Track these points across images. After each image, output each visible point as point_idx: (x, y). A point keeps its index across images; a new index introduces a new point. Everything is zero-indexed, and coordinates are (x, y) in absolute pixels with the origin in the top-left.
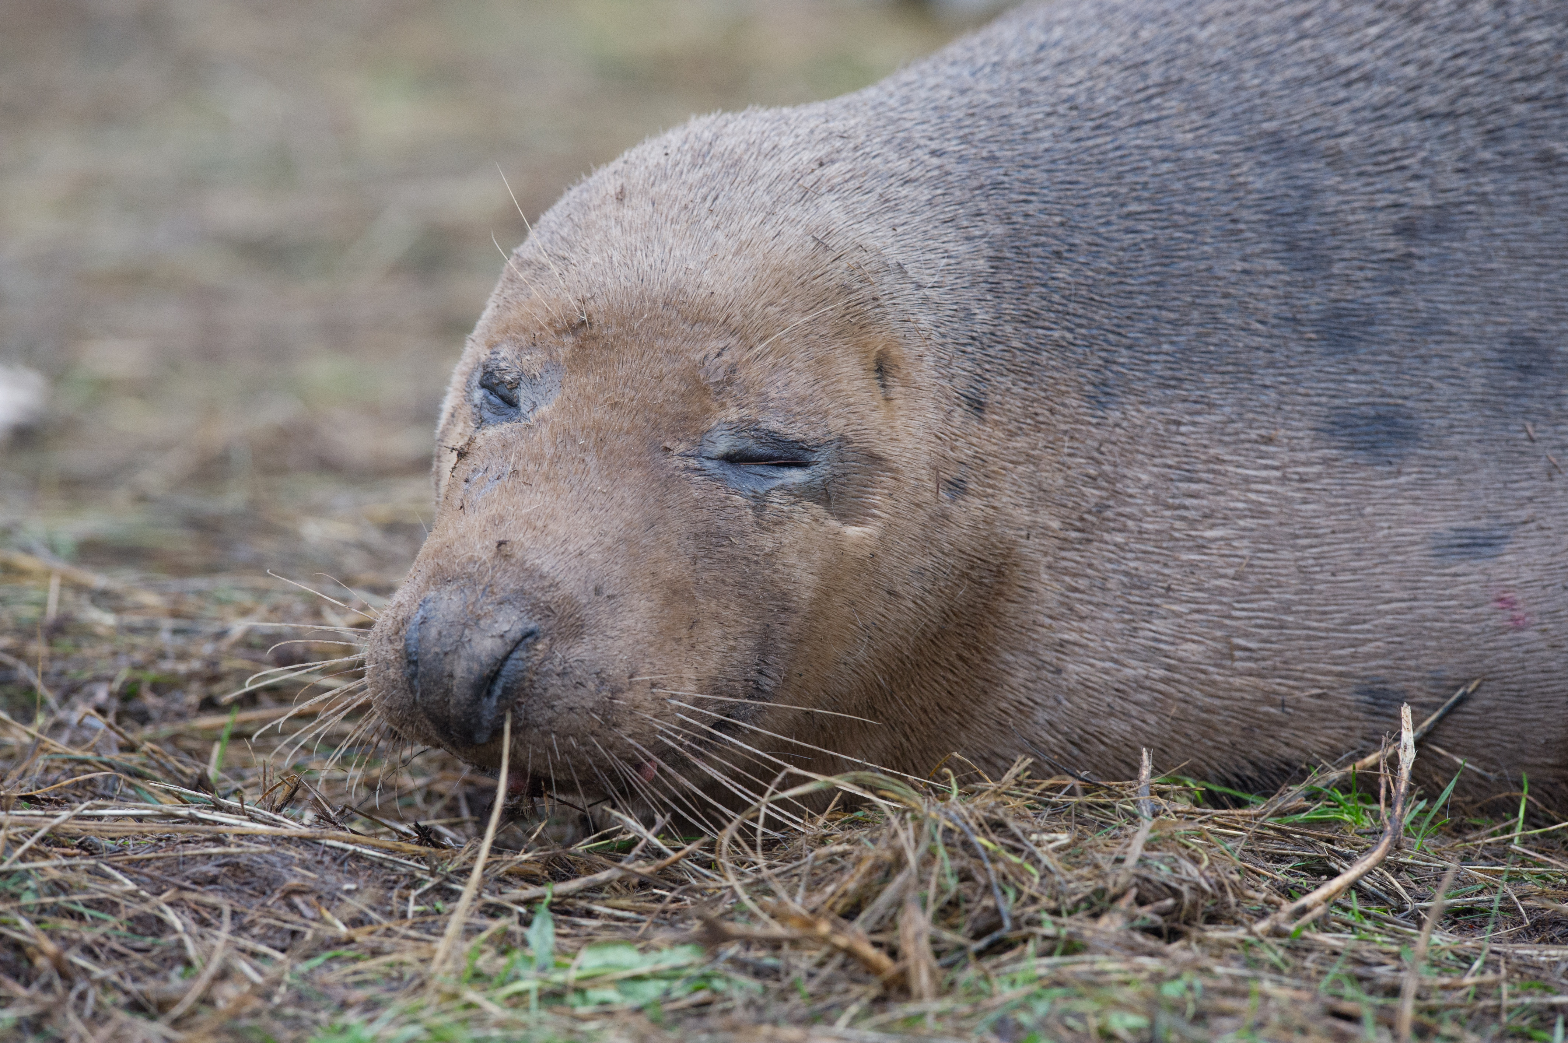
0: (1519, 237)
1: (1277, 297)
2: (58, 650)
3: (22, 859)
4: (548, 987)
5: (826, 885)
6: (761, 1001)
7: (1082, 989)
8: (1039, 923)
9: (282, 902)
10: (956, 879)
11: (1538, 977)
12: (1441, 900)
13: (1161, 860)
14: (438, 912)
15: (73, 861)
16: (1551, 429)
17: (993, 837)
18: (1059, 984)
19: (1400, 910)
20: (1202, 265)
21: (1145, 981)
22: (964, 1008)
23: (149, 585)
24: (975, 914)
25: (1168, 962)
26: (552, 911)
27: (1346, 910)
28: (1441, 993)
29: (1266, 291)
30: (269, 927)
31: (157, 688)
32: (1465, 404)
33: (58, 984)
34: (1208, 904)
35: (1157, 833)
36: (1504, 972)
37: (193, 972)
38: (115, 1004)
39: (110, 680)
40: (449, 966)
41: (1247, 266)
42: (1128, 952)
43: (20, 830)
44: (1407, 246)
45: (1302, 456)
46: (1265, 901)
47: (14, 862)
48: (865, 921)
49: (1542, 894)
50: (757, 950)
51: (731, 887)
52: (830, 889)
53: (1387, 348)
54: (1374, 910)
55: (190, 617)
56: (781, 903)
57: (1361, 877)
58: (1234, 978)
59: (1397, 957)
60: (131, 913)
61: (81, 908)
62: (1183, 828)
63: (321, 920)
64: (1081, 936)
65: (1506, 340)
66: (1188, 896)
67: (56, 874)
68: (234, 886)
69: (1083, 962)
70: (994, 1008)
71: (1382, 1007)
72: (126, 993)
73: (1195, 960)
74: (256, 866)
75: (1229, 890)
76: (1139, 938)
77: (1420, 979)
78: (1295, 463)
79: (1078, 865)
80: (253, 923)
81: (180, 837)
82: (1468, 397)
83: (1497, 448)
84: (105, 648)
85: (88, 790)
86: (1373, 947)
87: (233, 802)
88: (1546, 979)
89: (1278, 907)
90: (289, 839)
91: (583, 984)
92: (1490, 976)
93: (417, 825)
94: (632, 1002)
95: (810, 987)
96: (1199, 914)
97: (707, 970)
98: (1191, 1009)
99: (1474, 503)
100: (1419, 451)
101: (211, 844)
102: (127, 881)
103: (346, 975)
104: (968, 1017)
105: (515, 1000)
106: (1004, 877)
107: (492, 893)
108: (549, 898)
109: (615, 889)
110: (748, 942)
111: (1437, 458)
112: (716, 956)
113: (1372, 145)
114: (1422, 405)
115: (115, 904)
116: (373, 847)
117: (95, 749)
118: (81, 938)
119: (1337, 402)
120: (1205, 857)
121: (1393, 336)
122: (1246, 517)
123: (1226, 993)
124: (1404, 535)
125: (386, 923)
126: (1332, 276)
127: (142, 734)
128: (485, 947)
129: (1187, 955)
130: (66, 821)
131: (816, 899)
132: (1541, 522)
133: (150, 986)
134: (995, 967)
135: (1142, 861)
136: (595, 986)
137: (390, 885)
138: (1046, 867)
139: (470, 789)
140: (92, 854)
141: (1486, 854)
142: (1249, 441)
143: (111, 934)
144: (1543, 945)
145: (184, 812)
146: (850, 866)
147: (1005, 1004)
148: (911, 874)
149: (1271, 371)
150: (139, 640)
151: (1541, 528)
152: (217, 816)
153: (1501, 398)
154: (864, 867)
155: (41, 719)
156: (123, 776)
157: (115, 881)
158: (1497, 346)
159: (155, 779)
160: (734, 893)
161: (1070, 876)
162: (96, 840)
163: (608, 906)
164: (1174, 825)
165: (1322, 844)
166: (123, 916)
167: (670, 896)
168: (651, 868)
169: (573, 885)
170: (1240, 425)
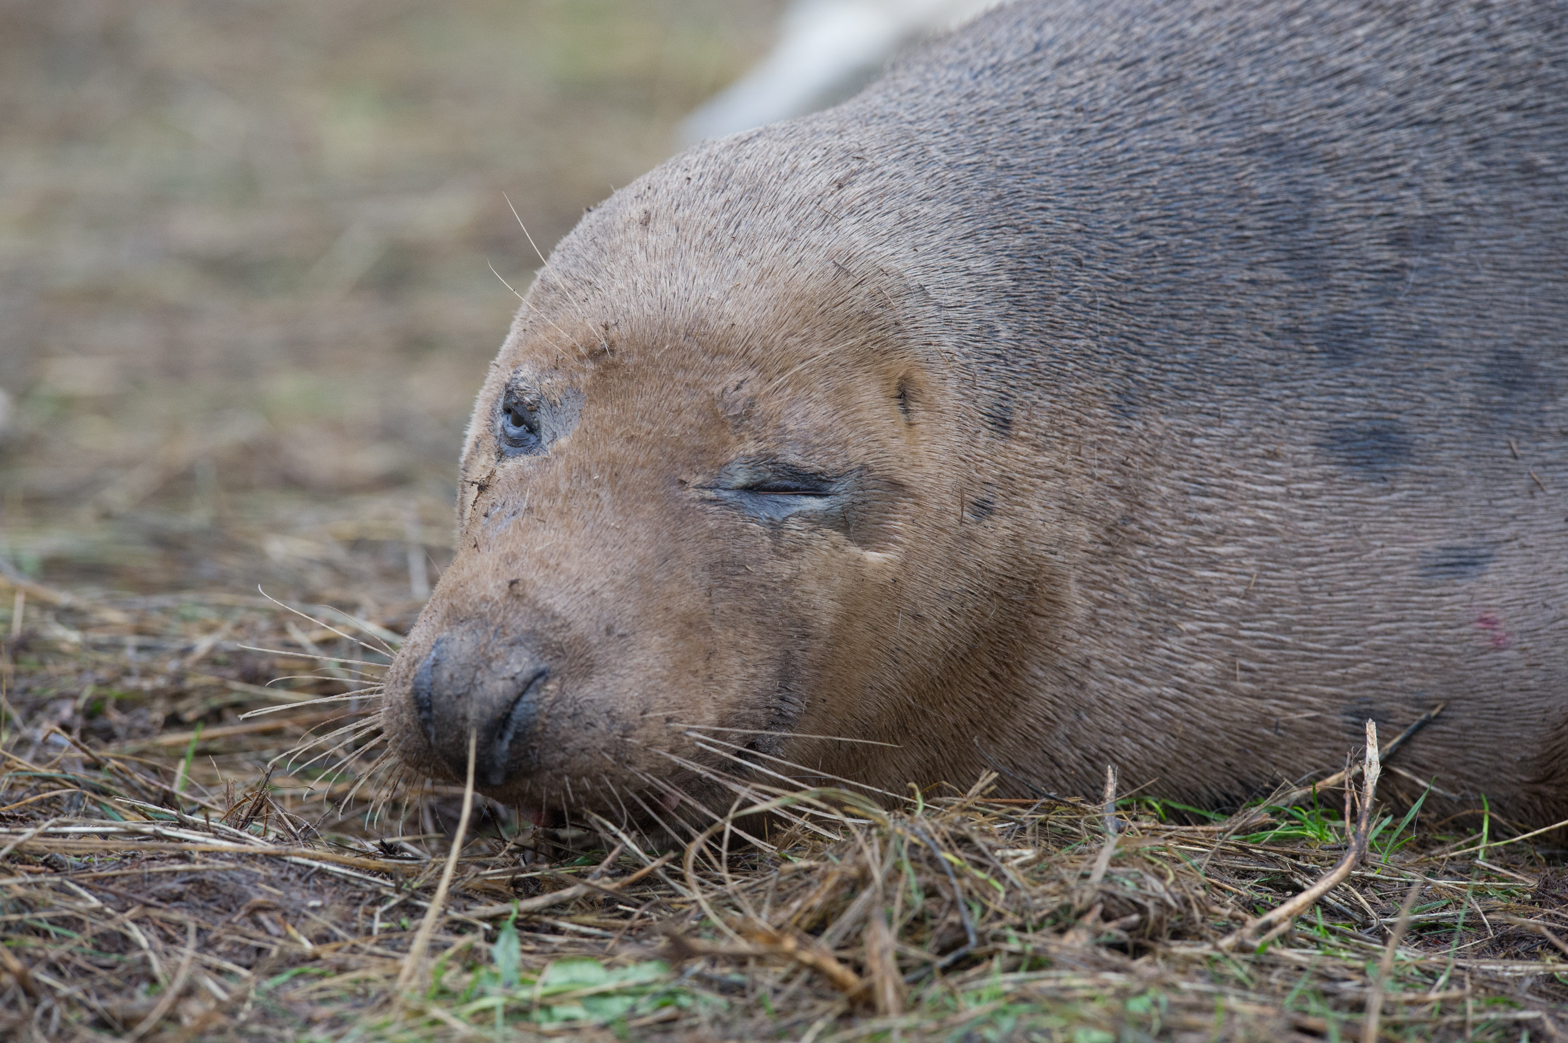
0: (1504, 250)
1: (1281, 307)
2: (23, 668)
4: (514, 1004)
5: (792, 901)
6: (727, 1018)
7: (1047, 1005)
8: (1005, 939)
9: (247, 920)
10: (922, 894)
11: (1503, 993)
12: (1406, 916)
13: (1127, 876)
14: (404, 929)
15: (38, 879)
16: (1533, 445)
17: (959, 852)
18: (1024, 999)
19: (1365, 926)
20: (1212, 274)
21: (1111, 996)
22: (930, 1024)
23: (113, 602)
24: (940, 930)
25: (1134, 978)
26: (518, 927)
27: (1311, 925)
28: (1406, 1009)
29: (1273, 301)
30: (234, 944)
31: (121, 705)
32: (1455, 419)
33: (23, 1001)
34: (1173, 920)
35: (1122, 849)
36: (1469, 987)
37: (158, 989)
38: (80, 1022)
39: (75, 697)
40: (415, 982)
41: (1254, 275)
42: (1093, 968)
44: (1401, 256)
45: (1304, 472)
46: (1231, 917)
48: (830, 938)
49: (1506, 910)
50: (723, 966)
51: (695, 901)
52: (796, 905)
53: (1382, 361)
54: (1339, 926)
55: (155, 635)
56: (746, 919)
57: (1326, 892)
58: (1199, 994)
59: (1362, 972)
60: (96, 930)
61: (46, 926)
62: (1147, 845)
63: (287, 937)
64: (1046, 952)
65: (1492, 354)
66: (1153, 913)
67: (21, 891)
68: (200, 903)
69: (1048, 978)
70: (960, 1024)
71: (1347, 1023)
72: (91, 1010)
73: (1161, 975)
74: (221, 883)
75: (1194, 906)
76: (1104, 954)
77: (1386, 995)
78: (1299, 479)
79: (1044, 881)
80: (218, 940)
81: (145, 854)
82: (1457, 412)
83: (1483, 465)
84: (70, 666)
85: (51, 807)
86: (1338, 962)
87: (199, 819)
88: (1511, 995)
89: (1243, 923)
90: (254, 856)
91: (549, 1001)
92: (1455, 992)
93: (383, 844)
94: (597, 1019)
95: (776, 1003)
96: (1164, 930)
97: (673, 986)
98: (1156, 1025)
99: (1462, 520)
100: (1411, 467)
101: (177, 861)
102: (92, 898)
103: (311, 992)
104: (934, 1033)
105: (480, 1017)
106: (970, 893)
107: (458, 910)
108: (515, 914)
109: (580, 906)
110: (714, 958)
111: (1427, 475)
112: (681, 972)
113: (1367, 151)
114: (1414, 420)
115: (81, 922)
116: (338, 864)
117: (59, 766)
118: (46, 956)
119: (1337, 416)
120: (1171, 872)
121: (1388, 348)
122: (1254, 534)
123: (1192, 1009)
124: (1395, 554)
125: (351, 940)
126: (1331, 287)
127: (108, 752)
128: (451, 963)
129: (1152, 971)
130: (31, 839)
131: (782, 915)
132: (1523, 540)
133: (115, 1003)
134: (961, 983)
135: (1107, 876)
136: (561, 1003)
137: (356, 902)
138: (1012, 883)
139: (433, 800)
140: (57, 871)
141: (1451, 869)
142: (1257, 456)
143: (77, 951)
144: (1508, 961)
145: (149, 829)
146: (815, 881)
147: (971, 1020)
148: (876, 891)
149: (1276, 384)
150: (104, 657)
151: (1524, 547)
152: (182, 833)
153: (1486, 413)
154: (830, 883)
155: (5, 737)
156: (89, 794)
157: (80, 898)
158: (1484, 360)
159: (119, 795)
160: (700, 909)
161: (1035, 891)
162: (61, 857)
163: (573, 923)
164: (1140, 840)
165: (1286, 859)
166: (88, 933)
167: (637, 912)
168: (616, 884)
169: (538, 901)
170: (1249, 439)
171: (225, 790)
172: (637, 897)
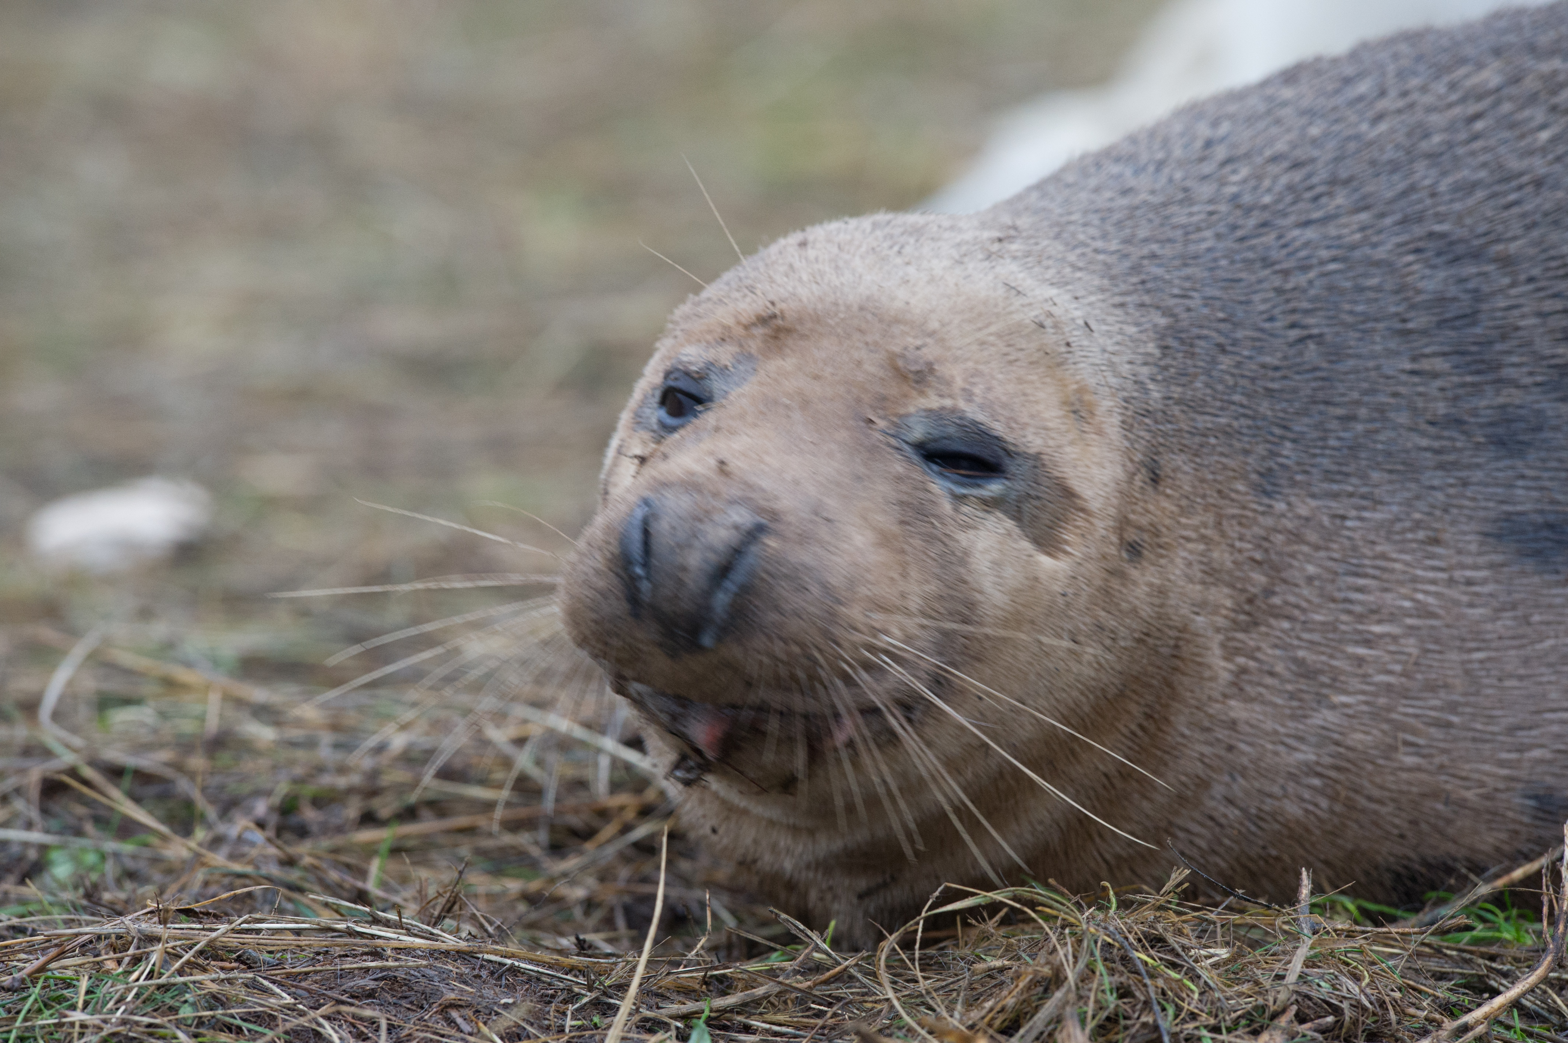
2: (218, 764)
3: (180, 972)
5: (984, 1001)
8: (1198, 1040)
9: (439, 1017)
10: (1115, 994)
13: (1322, 977)
14: (596, 1027)
15: (231, 975)
17: (1152, 952)
19: (1562, 1028)
20: (1371, 364)
23: (308, 698)
24: (1133, 1030)
26: (709, 1025)
27: (1508, 1028)
30: (426, 1041)
31: (318, 802)
34: (1368, 1021)
35: (1317, 950)
39: (268, 793)
41: (1417, 366)
43: (179, 943)
45: (1469, 560)
46: (1426, 1019)
47: (172, 975)
48: (1023, 1038)
51: (888, 1000)
52: (988, 1005)
53: (1556, 455)
54: (1537, 1029)
55: (350, 731)
56: (939, 1018)
57: (1523, 995)
60: (288, 1026)
61: (239, 1022)
62: (1343, 945)
63: (478, 1034)
66: (1348, 1014)
67: (214, 988)
68: (392, 1000)
74: (414, 980)
75: (1390, 1007)
78: (1463, 567)
79: (1239, 982)
80: (410, 1037)
81: (338, 951)
84: (265, 763)
85: (245, 902)
87: (392, 916)
89: (1439, 1025)
90: (446, 953)
93: (577, 940)
96: (1359, 1032)
101: (369, 957)
102: (284, 995)
106: (1164, 993)
107: (650, 1008)
108: (707, 1013)
109: (773, 1004)
113: (1543, 251)
115: (273, 1018)
116: (531, 961)
117: (252, 862)
119: (1505, 508)
120: (1366, 974)
122: (1412, 616)
125: (543, 1037)
127: (304, 850)
130: (223, 935)
131: (975, 1015)
135: (1302, 977)
137: (547, 1000)
138: (1206, 984)
139: (627, 899)
140: (250, 968)
142: (1416, 541)
145: (342, 926)
146: (1008, 981)
148: (1069, 990)
149: (1439, 473)
150: (300, 754)
152: (374, 930)
154: (1023, 983)
155: (200, 834)
156: (282, 890)
157: (274, 994)
159: (312, 892)
160: (892, 1007)
161: (1230, 992)
162: (254, 954)
163: (764, 1022)
164: (1334, 942)
165: (1481, 961)
166: (281, 1029)
167: (830, 1011)
168: (809, 983)
169: (731, 1000)
170: (1408, 524)
171: (418, 887)
172: (830, 996)
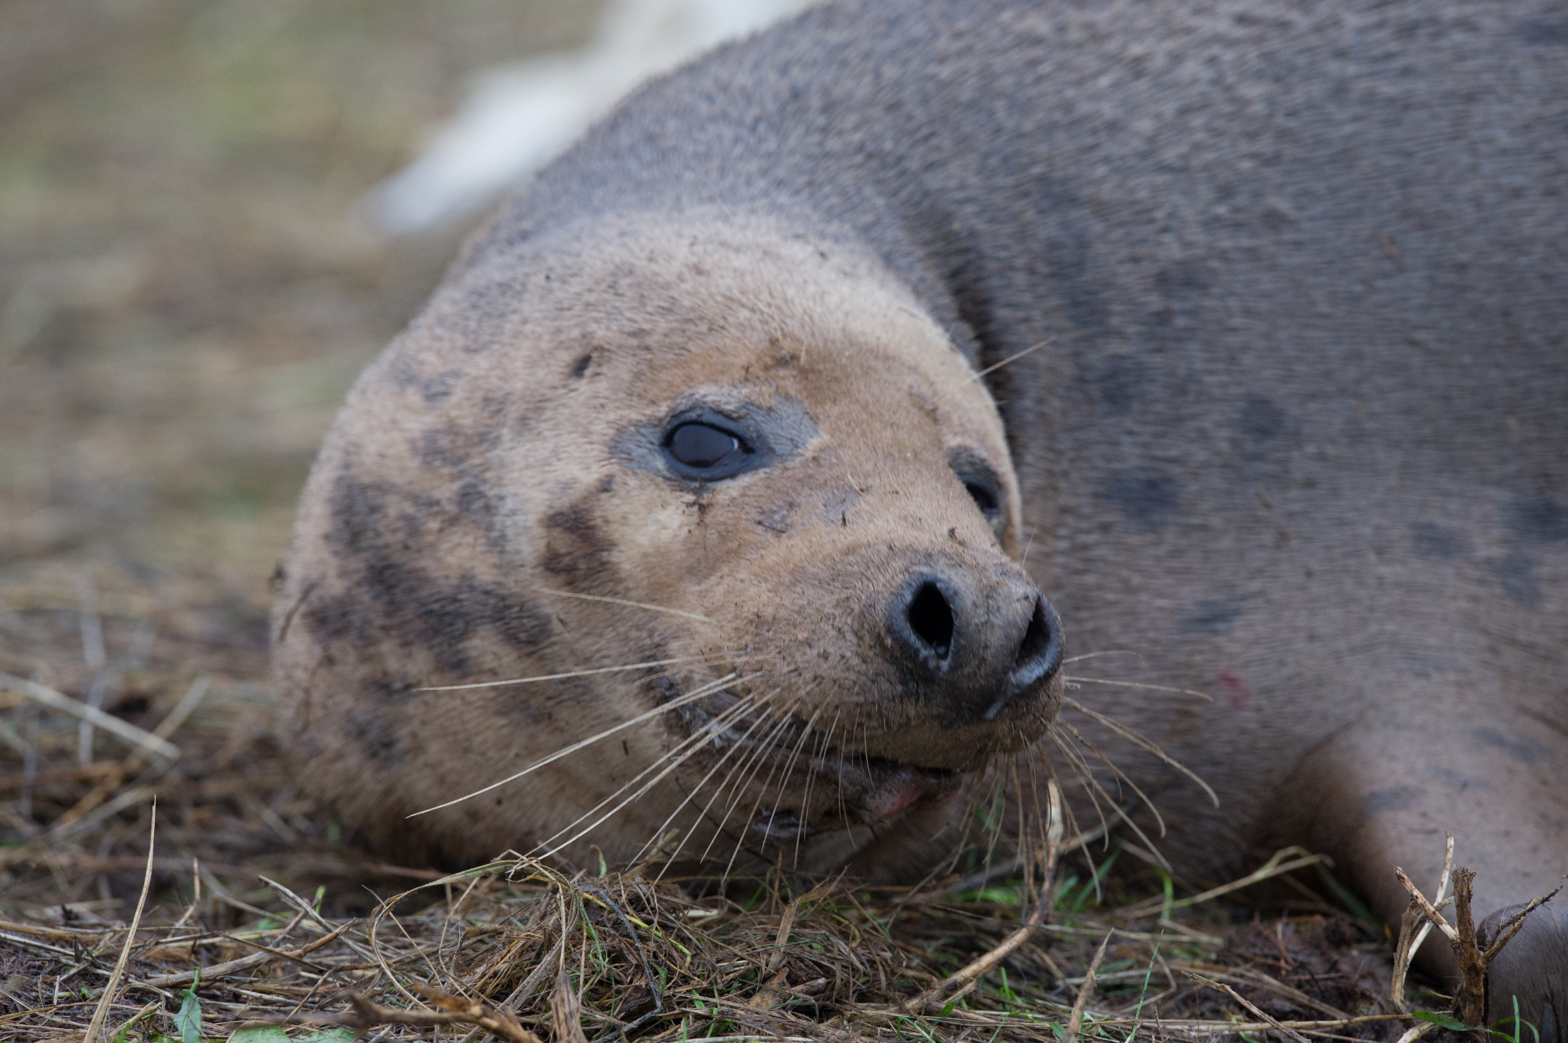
5: (476, 966)
8: (691, 1003)
10: (607, 959)
12: (1092, 977)
13: (813, 937)
14: (84, 998)
16: (1282, 495)
19: (1051, 986)
24: (626, 994)
25: (821, 1041)
26: (199, 995)
27: (997, 986)
34: (859, 982)
42: (780, 1032)
44: (1166, 300)
46: (916, 978)
48: (513, 1003)
50: (406, 1033)
51: (378, 967)
52: (480, 970)
54: (1025, 985)
56: (431, 984)
57: (1011, 953)
59: (1049, 1033)
64: (733, 1015)
65: (1247, 401)
66: (839, 975)
73: (848, 1038)
75: (880, 967)
76: (791, 1017)
79: (730, 943)
86: (1024, 1023)
89: (929, 985)
93: (63, 911)
96: (851, 993)
100: (1176, 519)
106: (655, 956)
107: (139, 978)
108: (196, 983)
109: (263, 972)
110: (398, 1023)
111: (1190, 526)
114: (1179, 470)
116: (16, 932)
120: (858, 933)
121: (1158, 396)
125: (31, 1010)
129: (838, 1034)
131: (467, 980)
135: (793, 938)
137: (35, 971)
138: (697, 946)
144: (1193, 1021)
146: (500, 945)
148: (559, 953)
154: (516, 947)
160: (383, 974)
161: (722, 954)
163: (254, 990)
165: (970, 922)
167: (321, 979)
168: (299, 951)
169: (220, 969)
172: (320, 964)
